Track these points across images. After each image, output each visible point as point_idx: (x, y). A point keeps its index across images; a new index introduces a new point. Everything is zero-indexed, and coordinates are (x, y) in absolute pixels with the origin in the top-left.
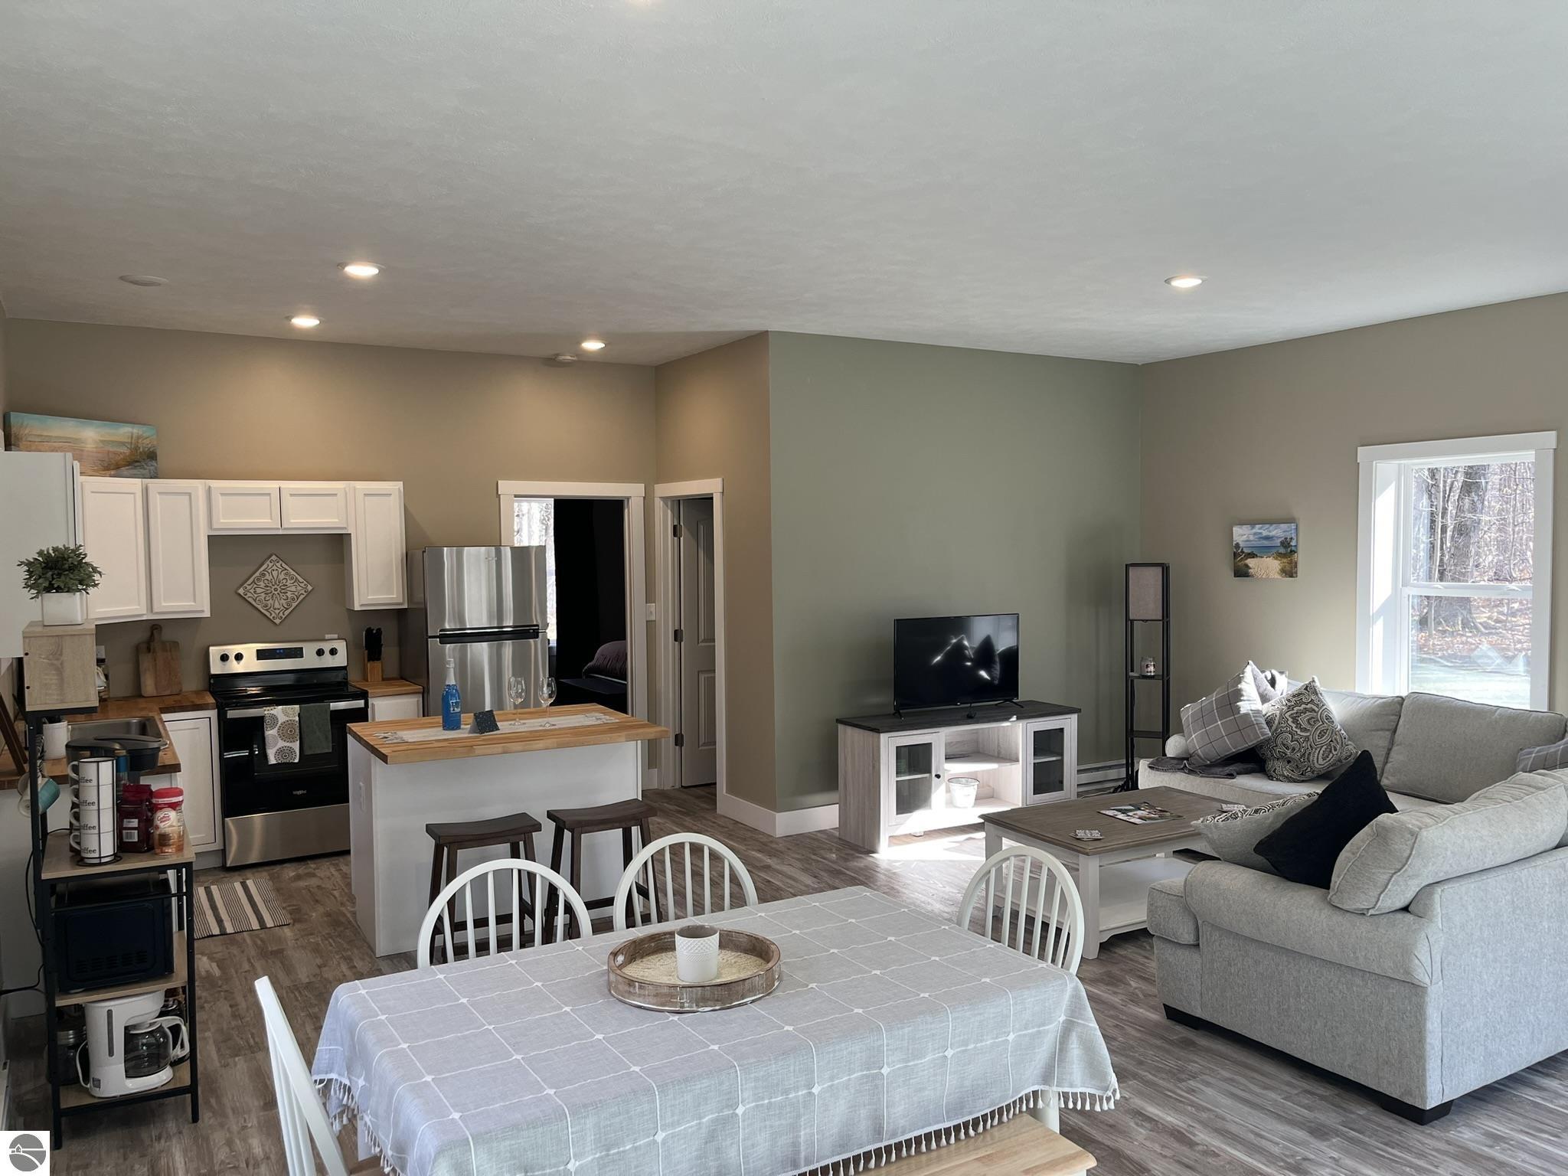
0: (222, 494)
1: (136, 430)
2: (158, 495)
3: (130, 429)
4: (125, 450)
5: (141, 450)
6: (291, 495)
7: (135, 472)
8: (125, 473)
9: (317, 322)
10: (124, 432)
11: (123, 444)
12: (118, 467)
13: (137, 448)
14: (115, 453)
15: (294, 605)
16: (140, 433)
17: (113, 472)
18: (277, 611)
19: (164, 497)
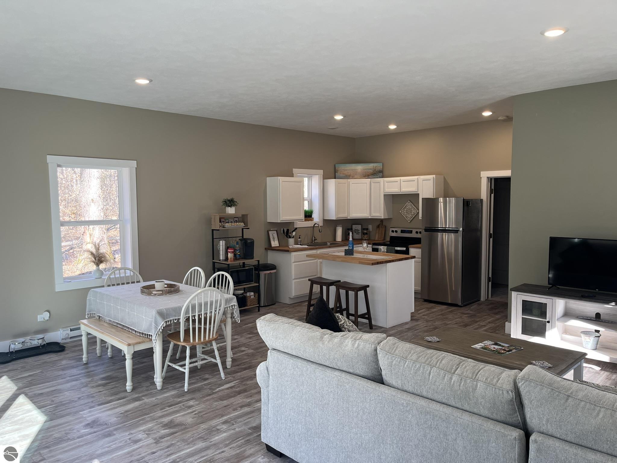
0: (387, 182)
1: (375, 165)
2: (373, 183)
3: (373, 165)
4: (371, 171)
5: (377, 170)
6: (403, 181)
7: (374, 177)
8: (371, 177)
9: (396, 127)
10: (371, 166)
11: (371, 169)
12: (368, 176)
13: (375, 170)
14: (368, 172)
15: (414, 216)
16: (377, 165)
17: (366, 177)
18: (409, 218)
19: (374, 184)
